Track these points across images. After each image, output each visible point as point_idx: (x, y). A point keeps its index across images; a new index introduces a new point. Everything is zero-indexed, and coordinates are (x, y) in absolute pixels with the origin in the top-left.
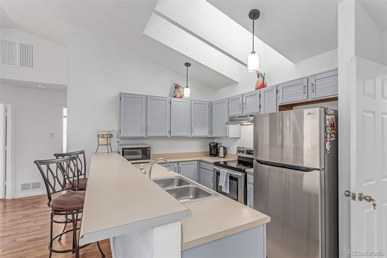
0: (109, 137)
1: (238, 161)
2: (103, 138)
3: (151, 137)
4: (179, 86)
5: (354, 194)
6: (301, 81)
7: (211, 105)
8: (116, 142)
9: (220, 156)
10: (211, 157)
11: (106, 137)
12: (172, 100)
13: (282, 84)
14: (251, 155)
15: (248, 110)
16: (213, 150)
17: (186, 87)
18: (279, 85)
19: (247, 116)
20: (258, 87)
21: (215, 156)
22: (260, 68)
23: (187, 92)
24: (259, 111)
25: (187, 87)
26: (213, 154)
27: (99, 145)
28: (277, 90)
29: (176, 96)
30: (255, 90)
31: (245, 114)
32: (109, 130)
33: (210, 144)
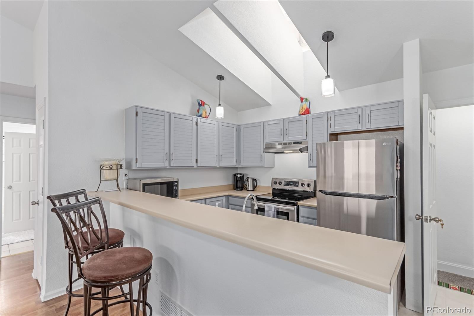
0: (120, 169)
1: (273, 194)
2: (111, 169)
3: (175, 168)
4: (204, 103)
5: (426, 217)
6: (355, 111)
7: (239, 129)
8: (124, 175)
9: (249, 189)
10: (238, 190)
11: (116, 168)
12: (199, 120)
13: (334, 111)
14: (290, 186)
15: (291, 136)
16: (240, 182)
17: (218, 105)
18: (330, 112)
19: (289, 143)
20: (303, 113)
21: (242, 190)
22: (335, 93)
23: (220, 112)
24: (306, 139)
25: (220, 105)
26: (240, 187)
27: (101, 180)
28: (328, 118)
29: (201, 115)
30: (298, 115)
31: (287, 141)
32: (117, 159)
33: (237, 175)
